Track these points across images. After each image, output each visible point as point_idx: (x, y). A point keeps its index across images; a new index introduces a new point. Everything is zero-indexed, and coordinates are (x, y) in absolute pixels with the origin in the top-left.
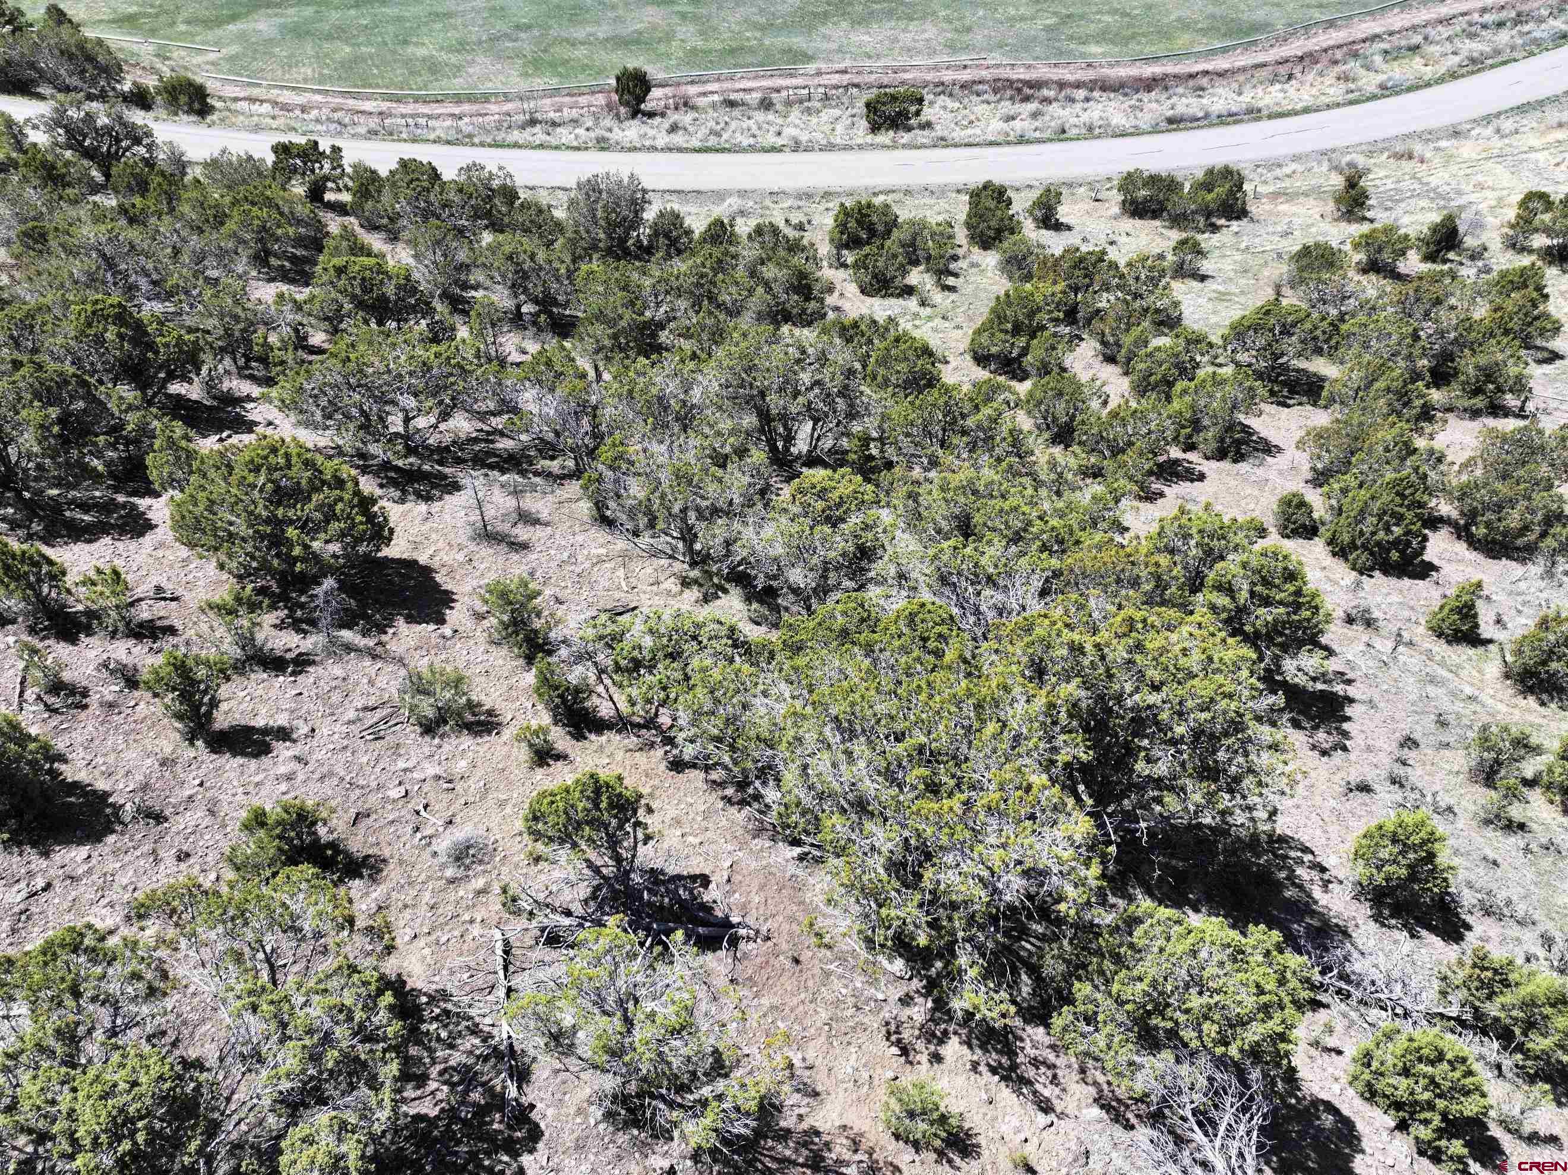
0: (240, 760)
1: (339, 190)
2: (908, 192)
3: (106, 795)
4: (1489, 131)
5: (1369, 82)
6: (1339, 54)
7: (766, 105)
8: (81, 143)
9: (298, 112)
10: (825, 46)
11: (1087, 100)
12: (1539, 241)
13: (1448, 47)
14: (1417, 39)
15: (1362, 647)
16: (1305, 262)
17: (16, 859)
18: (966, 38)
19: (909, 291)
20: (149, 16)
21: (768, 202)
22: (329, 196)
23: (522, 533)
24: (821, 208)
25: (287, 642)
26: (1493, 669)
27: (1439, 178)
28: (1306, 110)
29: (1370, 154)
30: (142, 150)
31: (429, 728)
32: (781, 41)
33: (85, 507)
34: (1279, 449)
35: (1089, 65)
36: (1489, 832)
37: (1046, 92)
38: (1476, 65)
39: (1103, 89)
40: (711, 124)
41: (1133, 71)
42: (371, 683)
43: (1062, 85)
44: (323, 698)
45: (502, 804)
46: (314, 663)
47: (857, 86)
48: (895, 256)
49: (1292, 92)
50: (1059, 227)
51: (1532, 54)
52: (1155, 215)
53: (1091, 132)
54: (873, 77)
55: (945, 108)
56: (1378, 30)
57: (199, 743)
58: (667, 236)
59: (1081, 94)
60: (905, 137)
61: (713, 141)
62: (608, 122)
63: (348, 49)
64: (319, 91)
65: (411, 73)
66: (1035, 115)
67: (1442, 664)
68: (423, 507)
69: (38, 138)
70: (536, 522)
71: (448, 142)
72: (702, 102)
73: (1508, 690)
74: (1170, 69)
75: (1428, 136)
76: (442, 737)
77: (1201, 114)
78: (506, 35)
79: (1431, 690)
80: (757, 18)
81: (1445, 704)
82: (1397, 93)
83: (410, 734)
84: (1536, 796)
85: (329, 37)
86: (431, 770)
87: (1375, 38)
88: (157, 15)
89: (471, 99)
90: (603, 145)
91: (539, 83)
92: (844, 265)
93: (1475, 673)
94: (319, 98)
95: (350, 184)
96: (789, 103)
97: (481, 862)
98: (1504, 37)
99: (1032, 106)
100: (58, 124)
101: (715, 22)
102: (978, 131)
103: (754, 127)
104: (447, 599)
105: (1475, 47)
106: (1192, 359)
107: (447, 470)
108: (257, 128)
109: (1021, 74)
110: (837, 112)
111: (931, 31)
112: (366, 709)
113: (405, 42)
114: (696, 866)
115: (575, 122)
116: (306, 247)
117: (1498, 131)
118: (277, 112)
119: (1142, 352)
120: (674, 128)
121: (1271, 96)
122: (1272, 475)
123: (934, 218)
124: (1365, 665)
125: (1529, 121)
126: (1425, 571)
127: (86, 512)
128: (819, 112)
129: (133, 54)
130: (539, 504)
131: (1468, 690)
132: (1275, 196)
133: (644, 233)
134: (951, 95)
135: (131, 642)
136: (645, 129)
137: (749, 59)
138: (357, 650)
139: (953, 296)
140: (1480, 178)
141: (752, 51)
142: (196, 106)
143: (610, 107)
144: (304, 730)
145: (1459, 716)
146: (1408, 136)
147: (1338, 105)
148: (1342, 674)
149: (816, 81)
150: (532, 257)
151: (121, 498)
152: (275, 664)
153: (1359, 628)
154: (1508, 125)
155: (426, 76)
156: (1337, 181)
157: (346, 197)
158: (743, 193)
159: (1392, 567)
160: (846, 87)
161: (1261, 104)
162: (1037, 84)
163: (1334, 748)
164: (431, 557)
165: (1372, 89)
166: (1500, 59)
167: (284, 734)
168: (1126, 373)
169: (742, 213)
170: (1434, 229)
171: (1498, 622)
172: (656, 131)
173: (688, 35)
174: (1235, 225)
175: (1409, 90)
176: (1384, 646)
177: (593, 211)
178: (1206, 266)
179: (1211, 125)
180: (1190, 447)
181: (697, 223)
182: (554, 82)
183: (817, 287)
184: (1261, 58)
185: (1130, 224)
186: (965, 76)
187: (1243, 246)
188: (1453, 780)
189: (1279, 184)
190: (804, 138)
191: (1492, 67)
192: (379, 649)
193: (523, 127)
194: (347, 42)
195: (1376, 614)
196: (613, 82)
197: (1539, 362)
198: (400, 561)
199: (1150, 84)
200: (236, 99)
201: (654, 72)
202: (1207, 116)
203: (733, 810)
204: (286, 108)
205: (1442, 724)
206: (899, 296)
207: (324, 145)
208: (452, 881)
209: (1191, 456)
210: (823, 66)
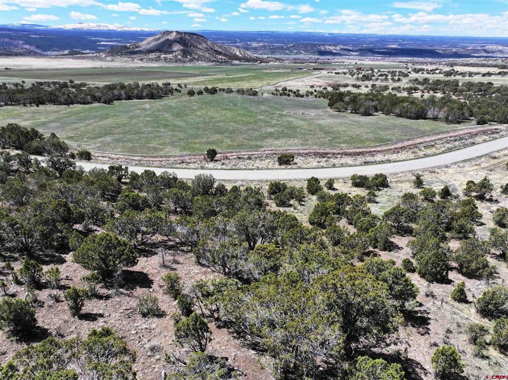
0: (88, 322)
1: (126, 179)
2: (290, 180)
3: (47, 330)
4: (456, 166)
5: (421, 154)
6: (411, 147)
7: (250, 158)
8: (55, 166)
9: (115, 160)
10: (266, 144)
11: (341, 157)
12: (474, 194)
13: (442, 146)
14: (433, 143)
15: (432, 303)
16: (406, 198)
17: (19, 346)
18: (306, 142)
19: (290, 206)
20: (77, 137)
21: (250, 183)
22: (123, 180)
23: (174, 266)
24: (265, 184)
25: (104, 291)
26: (473, 310)
27: (443, 178)
28: (404, 160)
29: (423, 172)
30: (72, 168)
31: (144, 315)
32: (254, 143)
33: (47, 256)
34: (402, 248)
35: (341, 149)
36: (477, 359)
37: (329, 155)
38: (450, 150)
39: (346, 155)
40: (234, 163)
41: (354, 150)
42: (128, 303)
43: (334, 154)
44: (114, 306)
45: (165, 336)
46: (111, 297)
47: (275, 154)
48: (286, 196)
49: (399, 156)
50: (334, 189)
51: (465, 147)
52: (362, 187)
53: (342, 165)
54: (280, 152)
55: (300, 159)
56: (422, 141)
57: (76, 317)
58: (220, 191)
59: (339, 156)
60: (289, 167)
61: (234, 167)
62: (204, 162)
63: (131, 145)
64: (122, 155)
65: (149, 150)
66: (326, 161)
67: (457, 308)
68: (146, 259)
69: (44, 165)
70: (179, 263)
71: (158, 167)
72: (231, 158)
73: (478, 317)
74: (364, 150)
75: (439, 167)
76: (148, 318)
77: (374, 161)
78: (176, 141)
79: (454, 316)
80: (247, 137)
81: (460, 321)
82: (429, 157)
83: (139, 317)
84: (491, 348)
85: (126, 142)
86: (144, 326)
87: (421, 143)
88: (79, 137)
89: (165, 157)
90: (202, 168)
91: (185, 153)
92: (272, 199)
93: (468, 311)
94: (122, 156)
95: (130, 177)
96: (256, 158)
97: (158, 351)
98: (457, 143)
99: (325, 159)
100: (50, 161)
101: (235, 138)
102: (310, 165)
103: (246, 164)
104: (151, 282)
105: (449, 146)
106: (374, 223)
107: (153, 250)
108: (104, 163)
109: (322, 151)
110: (270, 160)
111: (296, 141)
112: (126, 309)
113: (148, 143)
114: (224, 355)
115: (194, 162)
116: (115, 193)
117: (459, 166)
118: (110, 160)
119: (359, 221)
120: (223, 164)
121: (394, 157)
122: (401, 255)
123: (297, 186)
124: (433, 309)
125: (467, 164)
126: (449, 282)
127: (47, 258)
128: (264, 160)
129: (71, 146)
130: (180, 259)
131: (466, 316)
132: (396, 182)
133: (213, 190)
134: (302, 156)
135: (58, 290)
136: (214, 164)
137: (245, 147)
138: (124, 294)
139: (304, 207)
140: (455, 178)
141: (246, 145)
142: (87, 158)
143: (205, 159)
144: (108, 314)
145: (464, 324)
146: (434, 167)
147: (413, 159)
148: (426, 311)
149: (264, 153)
150: (181, 194)
151: (57, 254)
152: (100, 297)
153: (430, 298)
154: (461, 165)
155: (153, 151)
156: (414, 178)
157: (128, 181)
158: (242, 181)
159: (439, 281)
160: (272, 154)
161: (391, 159)
162: (327, 154)
163: (425, 333)
164: (147, 271)
165: (422, 155)
166: (456, 149)
167: (101, 316)
168: (355, 228)
169: (242, 185)
170: (442, 190)
171: (473, 297)
172: (218, 165)
173: (228, 141)
174: (385, 189)
175: (432, 156)
176: (439, 303)
177: (199, 184)
178: (378, 199)
179: (377, 164)
180: (375, 247)
181: (229, 187)
182: (189, 153)
183: (264, 204)
184: (390, 147)
185: (354, 189)
186: (306, 151)
187: (388, 194)
188: (464, 343)
189: (398, 179)
190: (260, 167)
191: (455, 150)
192: (131, 294)
193: (180, 164)
194: (131, 143)
195: (435, 294)
196: (206, 153)
197: (478, 226)
198: (138, 272)
199: (359, 154)
200: (98, 157)
201: (218, 150)
202: (375, 161)
203: (236, 340)
204: (112, 159)
205: (459, 326)
206: (288, 207)
207: (123, 167)
208: (149, 356)
209: (376, 250)
210: (266, 149)
